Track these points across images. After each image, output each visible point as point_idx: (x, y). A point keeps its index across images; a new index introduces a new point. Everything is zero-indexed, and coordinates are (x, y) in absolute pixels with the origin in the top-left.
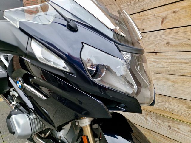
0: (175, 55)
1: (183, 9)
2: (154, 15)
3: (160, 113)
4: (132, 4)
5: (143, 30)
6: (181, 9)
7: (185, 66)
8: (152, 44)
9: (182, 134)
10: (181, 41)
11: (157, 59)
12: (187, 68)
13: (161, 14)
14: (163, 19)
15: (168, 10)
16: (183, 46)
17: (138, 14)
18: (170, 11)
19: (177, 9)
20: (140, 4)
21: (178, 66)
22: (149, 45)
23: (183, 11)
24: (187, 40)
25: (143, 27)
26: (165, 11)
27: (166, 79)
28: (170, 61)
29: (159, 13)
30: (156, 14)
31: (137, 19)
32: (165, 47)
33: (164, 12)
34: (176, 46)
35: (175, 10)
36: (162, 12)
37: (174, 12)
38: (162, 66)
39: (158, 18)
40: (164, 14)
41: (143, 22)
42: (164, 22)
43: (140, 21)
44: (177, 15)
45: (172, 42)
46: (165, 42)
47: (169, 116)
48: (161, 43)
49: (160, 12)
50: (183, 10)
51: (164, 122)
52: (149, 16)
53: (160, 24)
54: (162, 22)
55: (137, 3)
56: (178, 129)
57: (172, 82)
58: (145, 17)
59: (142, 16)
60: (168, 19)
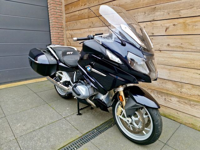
0: (172, 53)
1: (179, 23)
2: (161, 25)
3: (160, 90)
4: (146, 15)
5: (153, 34)
7: (178, 60)
8: (158, 44)
9: (173, 103)
10: (177, 44)
11: (161, 55)
12: (178, 62)
13: (166, 25)
14: (167, 29)
15: (170, 23)
16: (178, 48)
17: (150, 22)
18: (171, 24)
19: (176, 23)
20: (152, 15)
21: (173, 60)
22: (156, 45)
24: (180, 44)
25: (153, 32)
26: (169, 23)
27: (166, 68)
28: (169, 57)
29: (164, 24)
30: (162, 24)
31: (149, 26)
32: (167, 47)
33: (168, 24)
34: (173, 47)
35: (174, 23)
36: (166, 24)
37: (174, 25)
38: (164, 60)
39: (163, 27)
40: (168, 25)
41: (153, 29)
42: (167, 30)
43: (151, 28)
44: (175, 27)
45: (171, 45)
46: (167, 44)
47: (166, 92)
48: (164, 44)
49: (165, 24)
50: (180, 24)
51: (162, 96)
52: (158, 25)
53: (165, 31)
54: (166, 31)
55: (150, 14)
56: (171, 100)
57: (169, 70)
58: (154, 25)
59: (153, 24)
60: (170, 29)
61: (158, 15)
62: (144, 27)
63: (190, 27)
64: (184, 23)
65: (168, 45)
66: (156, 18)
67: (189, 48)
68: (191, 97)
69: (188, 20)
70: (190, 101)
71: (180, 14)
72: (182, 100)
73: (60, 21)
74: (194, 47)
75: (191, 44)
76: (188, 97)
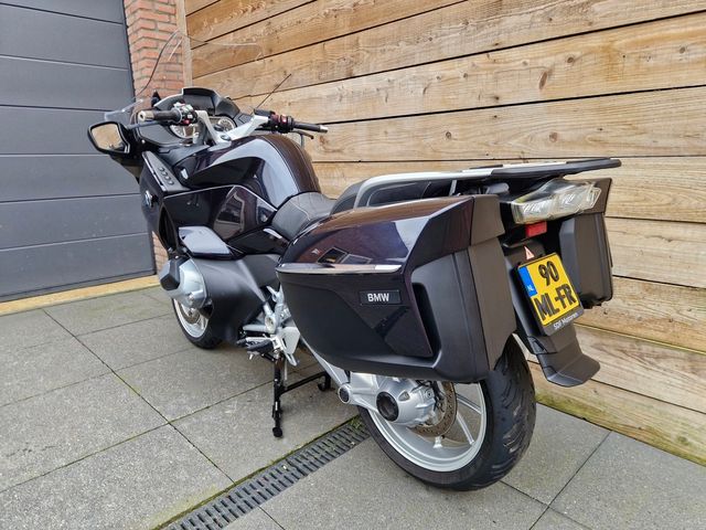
1: (590, 53)
2: (525, 63)
4: (470, 28)
5: (497, 98)
6: (585, 55)
8: (515, 136)
10: (582, 132)
13: (540, 62)
14: (546, 76)
15: (557, 54)
16: (587, 144)
17: (485, 55)
18: (561, 57)
19: (578, 54)
20: (491, 30)
22: (509, 138)
23: (590, 60)
24: (595, 130)
25: (497, 92)
26: (551, 55)
29: (535, 58)
30: (528, 61)
31: (484, 70)
32: (549, 145)
33: (548, 58)
34: (571, 143)
35: (572, 54)
36: (543, 57)
37: (571, 60)
39: (532, 71)
40: (547, 62)
41: (496, 79)
42: (547, 83)
43: (490, 76)
44: (576, 67)
45: (564, 135)
46: (548, 134)
48: (539, 136)
49: (538, 58)
50: (592, 57)
52: (512, 64)
53: (538, 86)
54: (542, 83)
55: (482, 26)
58: (501, 65)
59: (495, 61)
60: (556, 76)
61: (514, 25)
62: (465, 76)
63: (629, 63)
64: (605, 49)
65: (554, 136)
66: (505, 40)
67: (627, 145)
68: (640, 326)
69: (621, 39)
70: (637, 341)
71: (590, 17)
72: (610, 342)
73: (176, 75)
74: (644, 139)
75: (637, 128)
76: (629, 330)
